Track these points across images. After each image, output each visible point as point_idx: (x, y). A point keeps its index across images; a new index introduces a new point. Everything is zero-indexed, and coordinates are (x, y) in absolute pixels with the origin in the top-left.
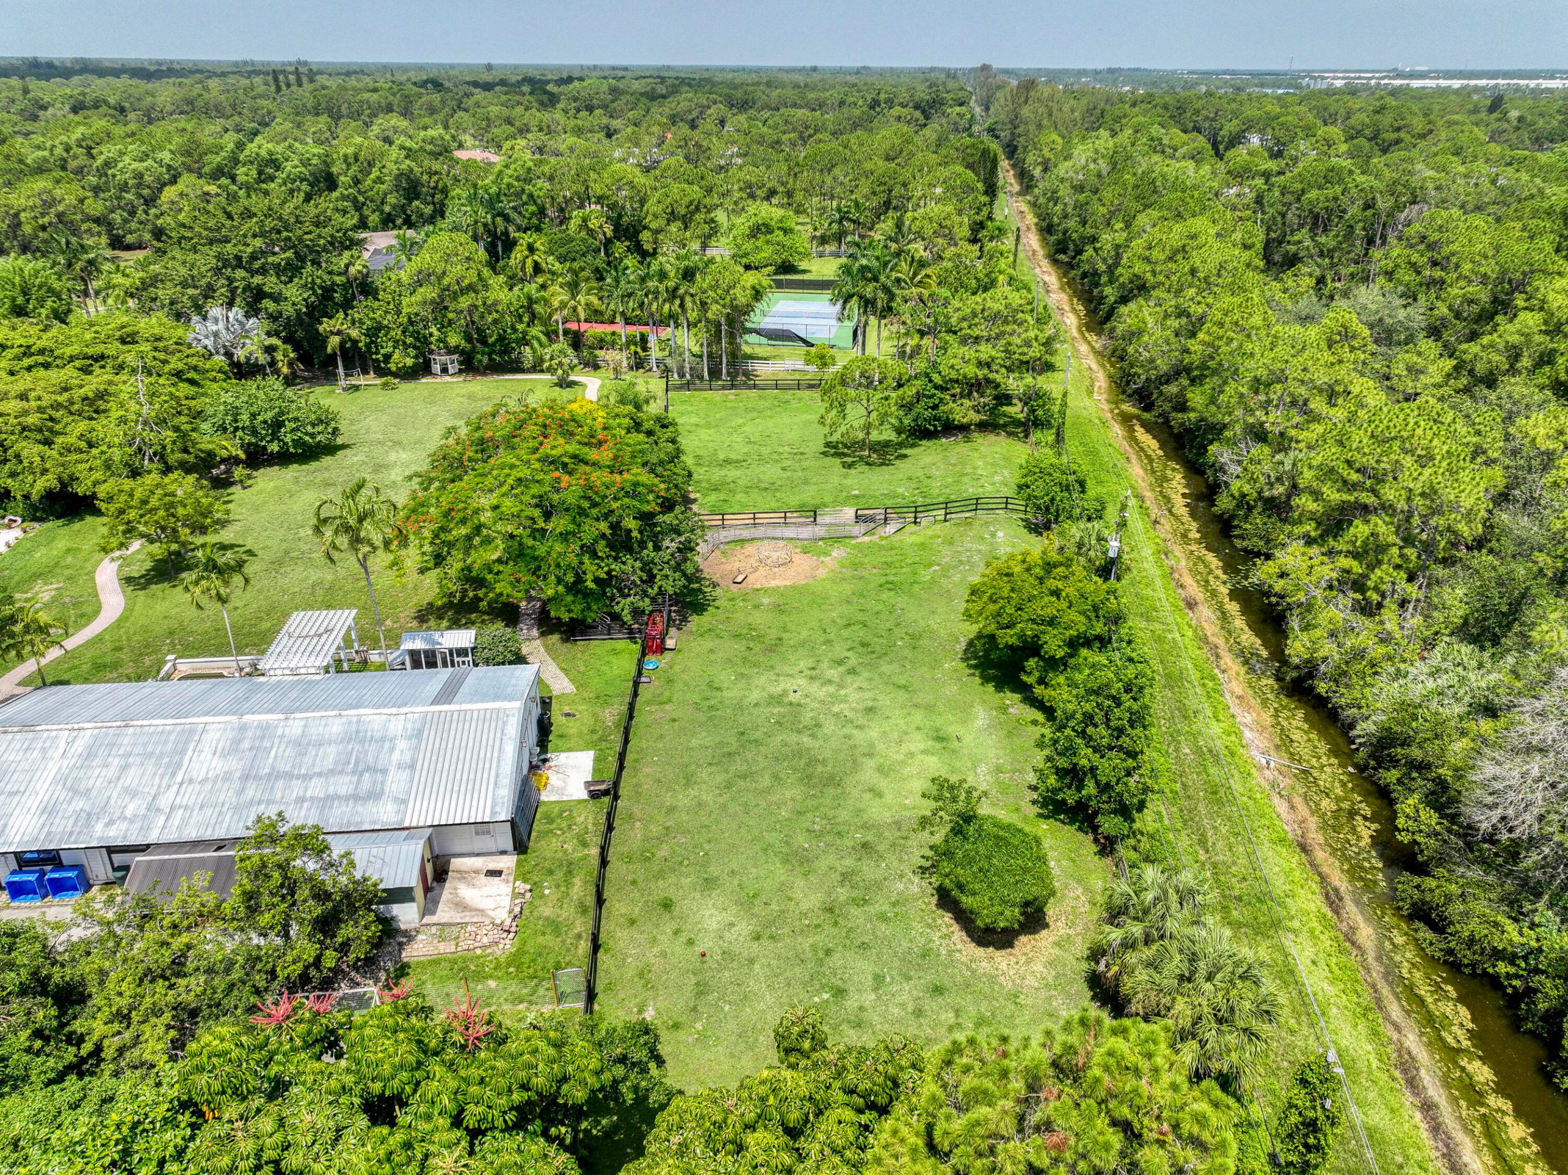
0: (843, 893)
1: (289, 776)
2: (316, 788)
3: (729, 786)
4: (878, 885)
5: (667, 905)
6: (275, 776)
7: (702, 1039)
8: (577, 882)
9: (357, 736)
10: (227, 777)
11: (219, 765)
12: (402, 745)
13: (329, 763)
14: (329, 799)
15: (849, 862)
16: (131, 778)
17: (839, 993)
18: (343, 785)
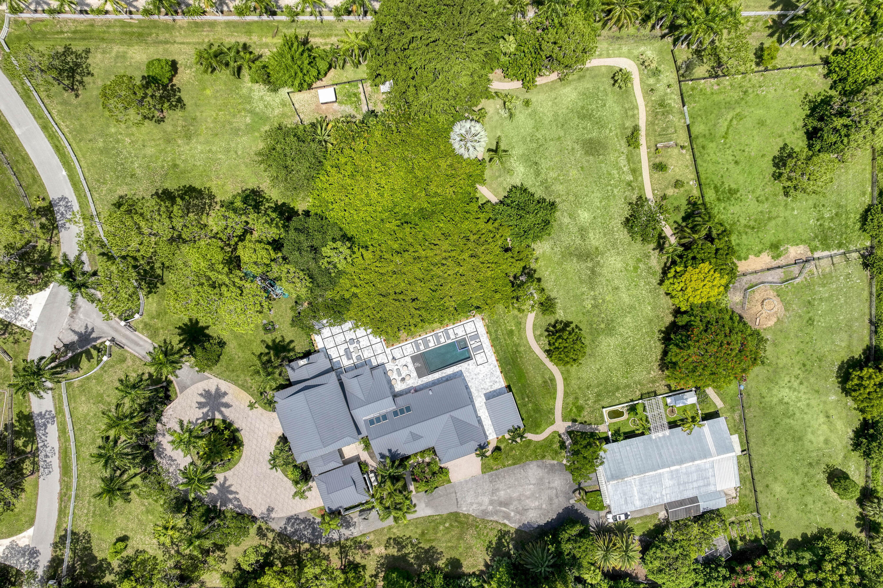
0: (806, 479)
1: (688, 483)
2: (695, 485)
3: (775, 444)
4: (813, 476)
5: (767, 486)
6: (685, 483)
7: (781, 518)
8: (747, 483)
9: (699, 469)
10: (674, 485)
11: (671, 483)
12: (711, 470)
13: (695, 478)
14: (699, 487)
15: (807, 470)
16: (653, 489)
17: (806, 505)
18: (701, 483)
